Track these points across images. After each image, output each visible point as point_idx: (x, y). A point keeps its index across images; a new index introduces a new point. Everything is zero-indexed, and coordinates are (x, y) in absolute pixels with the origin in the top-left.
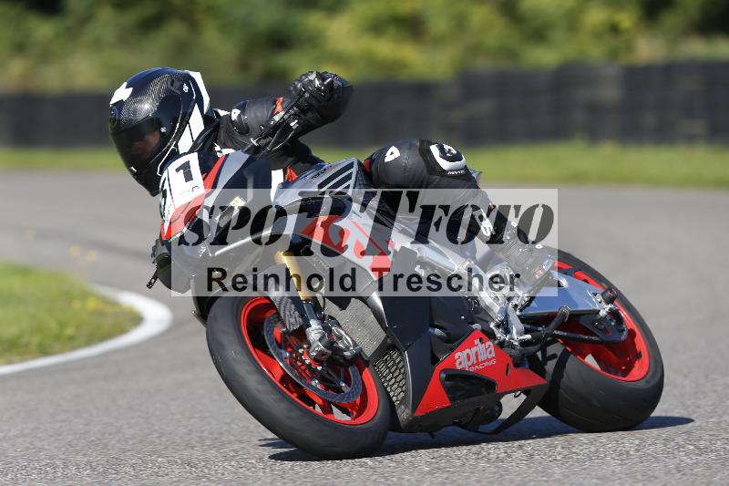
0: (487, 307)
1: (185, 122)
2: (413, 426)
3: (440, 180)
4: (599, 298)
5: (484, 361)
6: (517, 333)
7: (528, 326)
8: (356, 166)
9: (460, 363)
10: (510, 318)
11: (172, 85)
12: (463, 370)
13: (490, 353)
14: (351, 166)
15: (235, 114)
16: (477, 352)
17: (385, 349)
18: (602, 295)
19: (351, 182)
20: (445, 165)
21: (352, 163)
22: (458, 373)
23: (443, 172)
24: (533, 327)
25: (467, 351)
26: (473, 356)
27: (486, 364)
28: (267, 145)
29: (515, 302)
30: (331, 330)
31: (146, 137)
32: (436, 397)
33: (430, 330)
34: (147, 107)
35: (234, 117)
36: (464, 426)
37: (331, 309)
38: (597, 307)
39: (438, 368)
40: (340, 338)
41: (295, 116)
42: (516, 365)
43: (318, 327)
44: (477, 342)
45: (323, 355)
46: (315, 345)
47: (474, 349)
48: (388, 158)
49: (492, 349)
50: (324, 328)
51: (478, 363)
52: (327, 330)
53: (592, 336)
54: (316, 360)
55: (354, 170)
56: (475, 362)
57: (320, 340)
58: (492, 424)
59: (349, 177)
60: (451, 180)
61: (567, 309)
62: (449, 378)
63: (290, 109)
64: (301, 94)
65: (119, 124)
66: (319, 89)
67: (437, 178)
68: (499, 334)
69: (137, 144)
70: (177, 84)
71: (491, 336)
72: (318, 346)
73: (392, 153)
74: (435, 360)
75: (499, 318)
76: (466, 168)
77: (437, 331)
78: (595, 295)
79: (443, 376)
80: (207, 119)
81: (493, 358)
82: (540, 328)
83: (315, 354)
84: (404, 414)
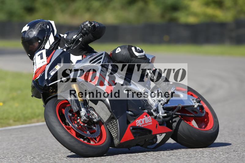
0: (151, 104)
1: (47, 39)
2: (120, 146)
3: (135, 60)
4: (195, 101)
5: (148, 123)
6: (162, 113)
7: (166, 111)
8: (104, 54)
9: (138, 124)
10: (159, 108)
11: (43, 26)
12: (139, 126)
13: (150, 120)
14: (102, 54)
15: (65, 36)
16: (144, 120)
17: (111, 119)
18: (196, 100)
19: (102, 60)
20: (137, 54)
21: (103, 53)
22: (137, 127)
23: (136, 57)
24: (168, 112)
25: (141, 119)
26: (143, 121)
27: (148, 124)
28: (71, 47)
29: (162, 102)
30: (90, 112)
31: (34, 44)
32: (129, 136)
33: (127, 112)
34: (34, 33)
35: (65, 37)
36: (142, 146)
37: (91, 104)
38: (194, 104)
39: (129, 125)
40: (93, 115)
41: (81, 36)
42: (160, 125)
43: (84, 111)
44: (145, 116)
45: (86, 121)
46: (83, 117)
47: (143, 119)
48: (117, 52)
49: (151, 119)
50: (87, 111)
51: (145, 124)
52: (88, 112)
53: (191, 114)
54: (83, 122)
55: (103, 56)
56: (144, 123)
57: (85, 115)
58: (153, 145)
59: (101, 58)
60: (139, 59)
61: (181, 105)
62: (133, 129)
63: (79, 34)
64: (83, 29)
65: (24, 39)
66: (89, 27)
67: (134, 59)
68: (154, 114)
69: (31, 46)
70: (45, 25)
71: (151, 114)
72: (84, 118)
73: (118, 50)
74: (128, 123)
75: (154, 108)
76: (145, 55)
77: (130, 113)
78: (193, 100)
79: (131, 128)
80: (55, 38)
81: (151, 122)
82: (170, 112)
83: (82, 120)
84: (116, 142)
